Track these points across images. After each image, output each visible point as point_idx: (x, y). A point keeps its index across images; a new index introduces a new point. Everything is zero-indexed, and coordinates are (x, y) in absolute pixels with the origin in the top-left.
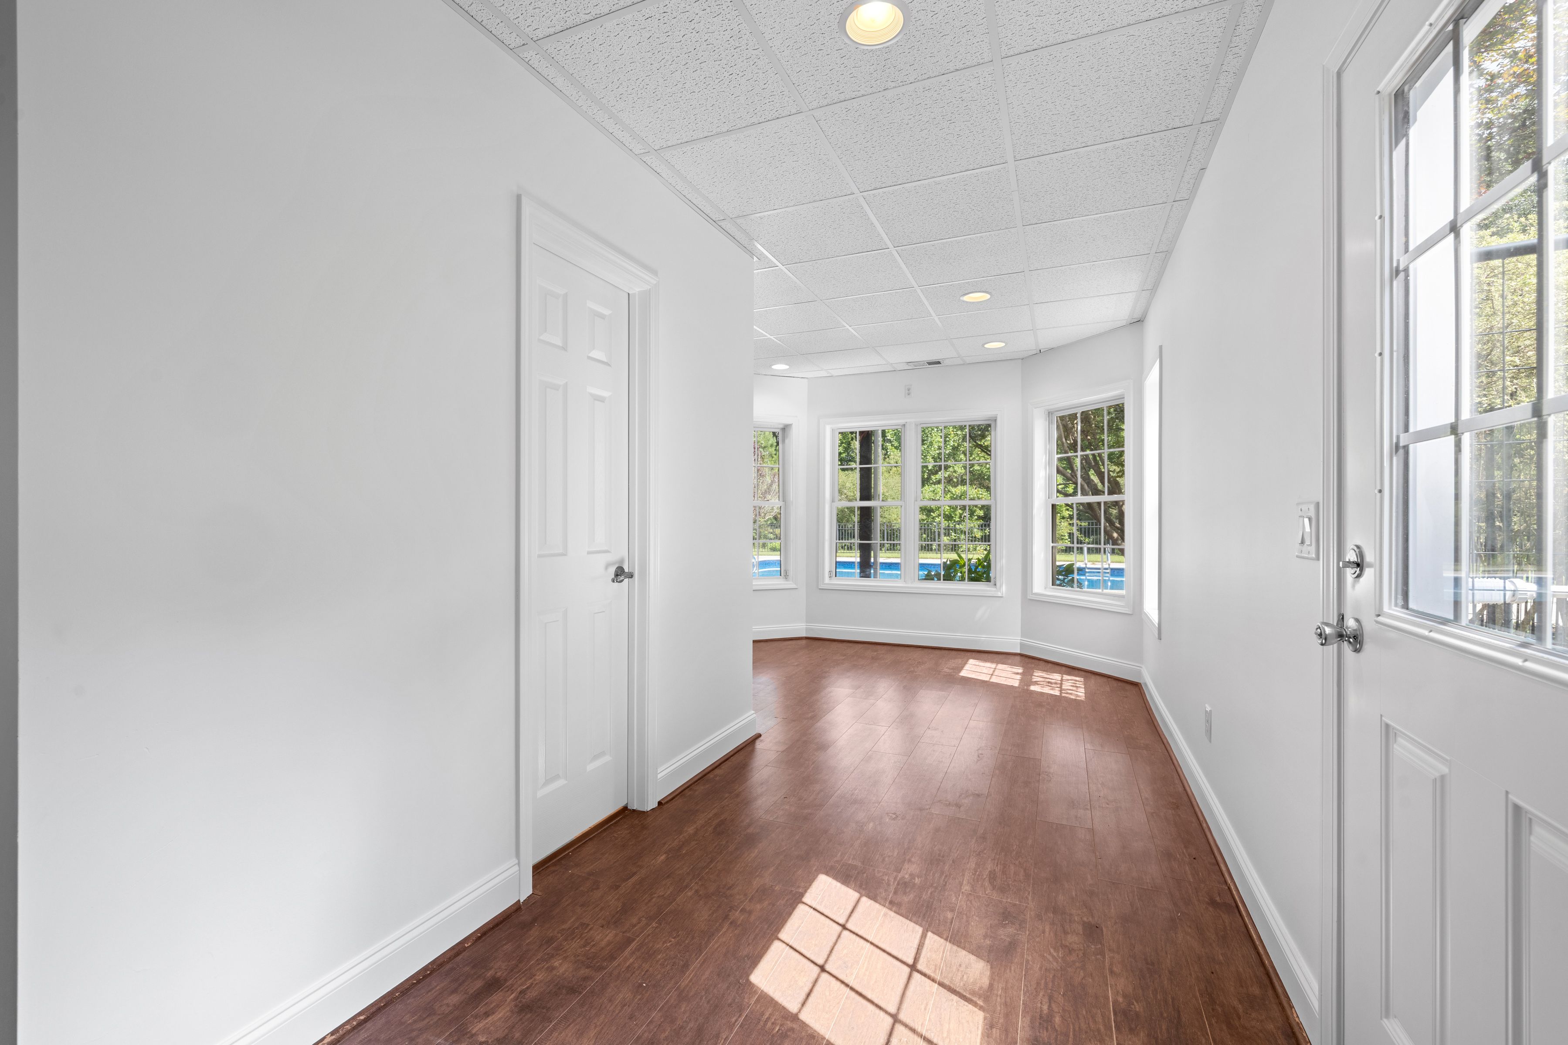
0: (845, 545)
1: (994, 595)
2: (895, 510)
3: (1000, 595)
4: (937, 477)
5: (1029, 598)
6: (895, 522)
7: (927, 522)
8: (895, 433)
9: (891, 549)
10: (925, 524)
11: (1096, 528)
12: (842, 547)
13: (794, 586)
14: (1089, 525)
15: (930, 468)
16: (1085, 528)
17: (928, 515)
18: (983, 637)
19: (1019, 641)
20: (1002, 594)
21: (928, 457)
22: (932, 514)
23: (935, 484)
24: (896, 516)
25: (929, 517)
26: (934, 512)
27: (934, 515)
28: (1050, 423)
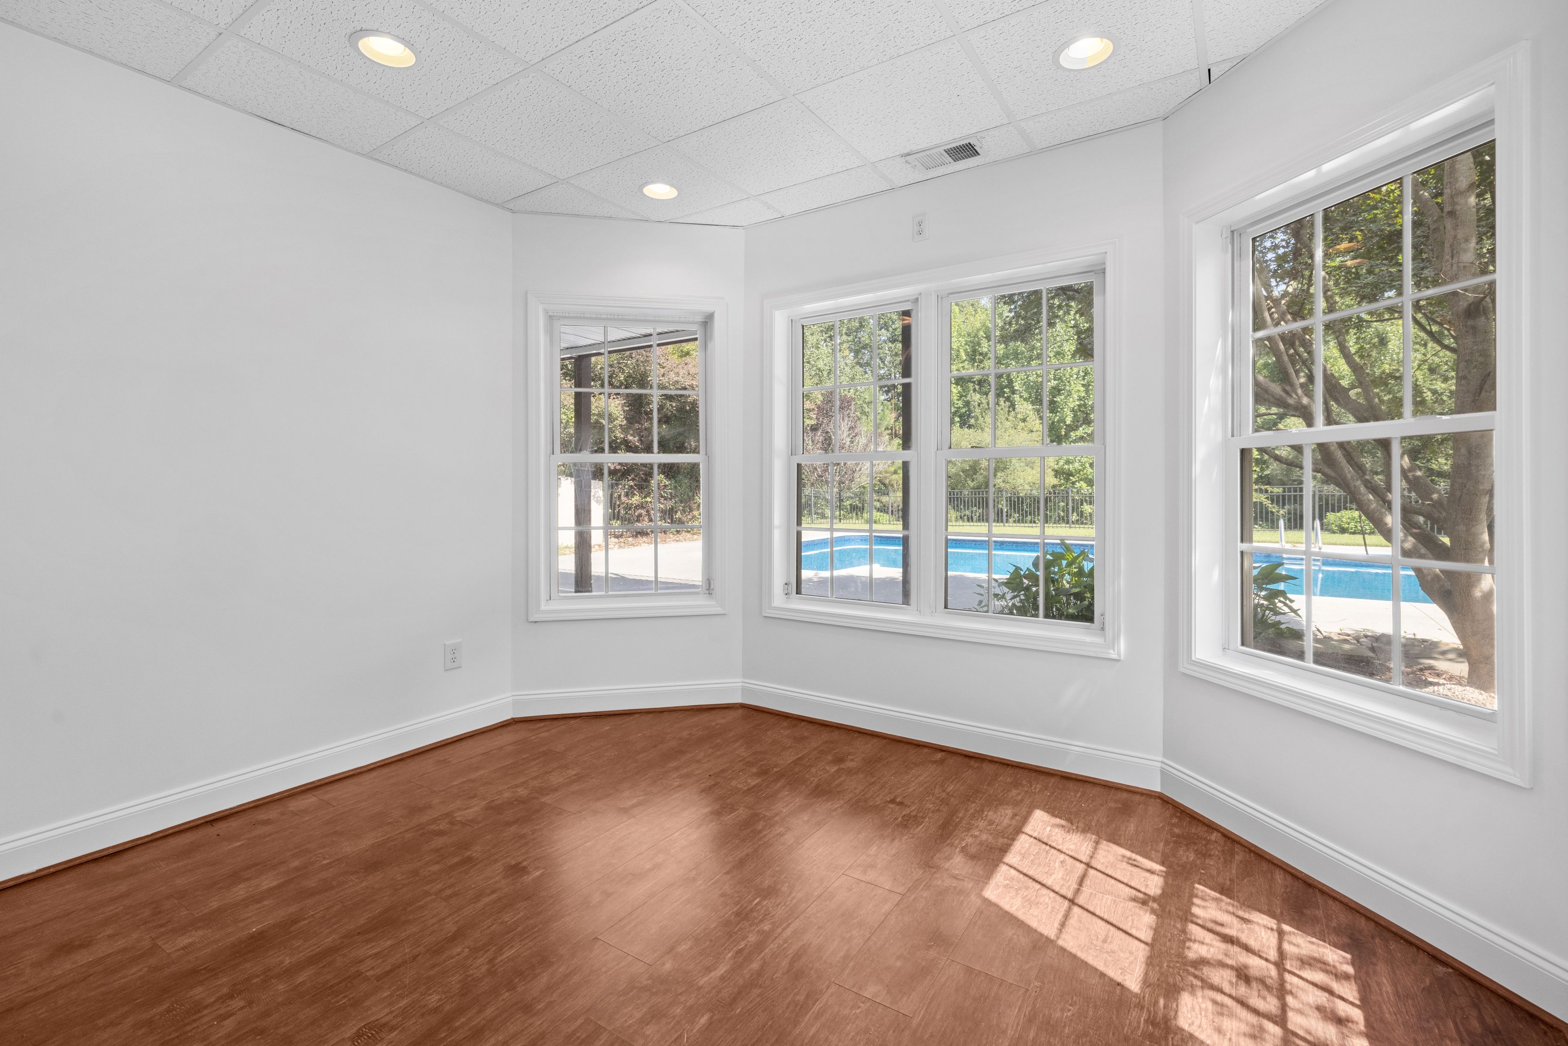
0: (965, 515)
1: (1100, 655)
2: (1022, 474)
3: (1115, 657)
4: (1077, 434)
5: (1181, 669)
6: (1021, 488)
7: (1065, 488)
8: (1025, 382)
9: (1019, 520)
10: (1063, 490)
11: (1295, 496)
12: (961, 518)
13: (718, 610)
14: (1284, 491)
15: (1068, 422)
16: (1278, 497)
17: (1067, 480)
18: (1077, 746)
19: (1159, 765)
20: (1119, 654)
21: (1065, 410)
22: (1071, 478)
23: (1075, 441)
24: (1022, 481)
25: (1067, 482)
26: (1073, 476)
27: (1074, 480)
28: (1236, 256)
